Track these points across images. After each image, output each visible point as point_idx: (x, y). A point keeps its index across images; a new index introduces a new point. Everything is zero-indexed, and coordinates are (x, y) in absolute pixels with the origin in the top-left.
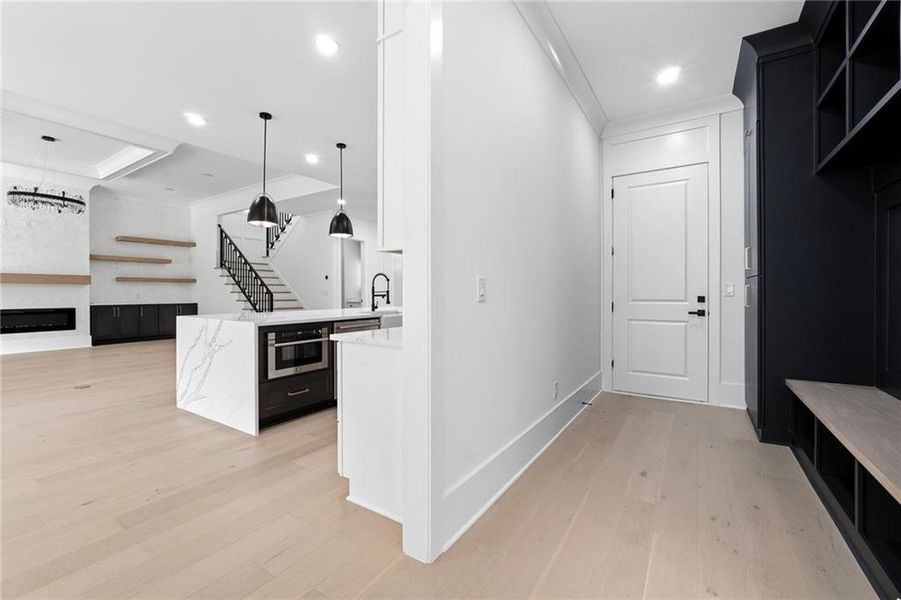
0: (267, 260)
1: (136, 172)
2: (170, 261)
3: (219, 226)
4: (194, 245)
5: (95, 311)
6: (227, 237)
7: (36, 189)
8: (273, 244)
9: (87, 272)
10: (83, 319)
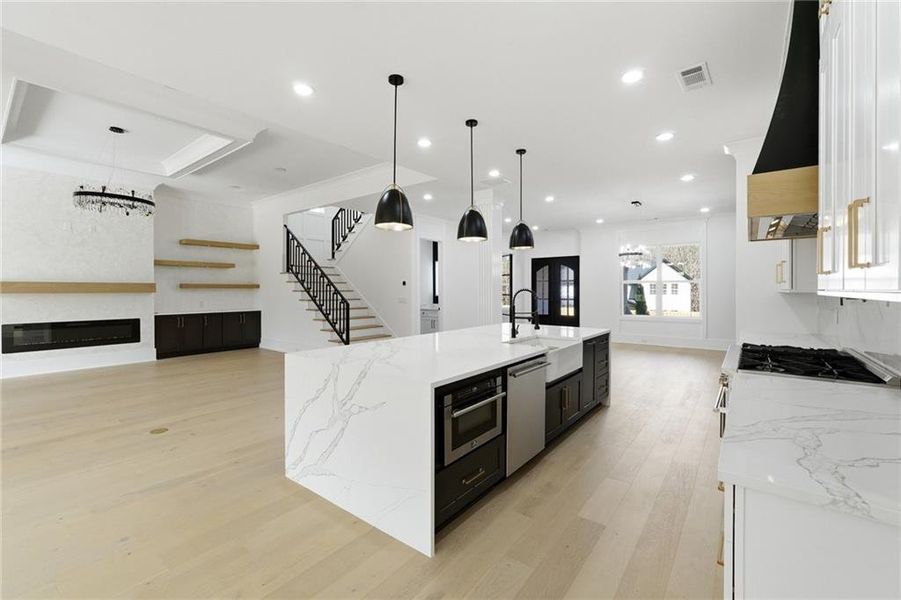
0: (333, 263)
1: (204, 168)
2: (233, 266)
3: (285, 226)
4: (257, 247)
5: (161, 322)
6: (294, 238)
7: (104, 188)
8: (339, 246)
9: (151, 281)
10: (148, 331)
